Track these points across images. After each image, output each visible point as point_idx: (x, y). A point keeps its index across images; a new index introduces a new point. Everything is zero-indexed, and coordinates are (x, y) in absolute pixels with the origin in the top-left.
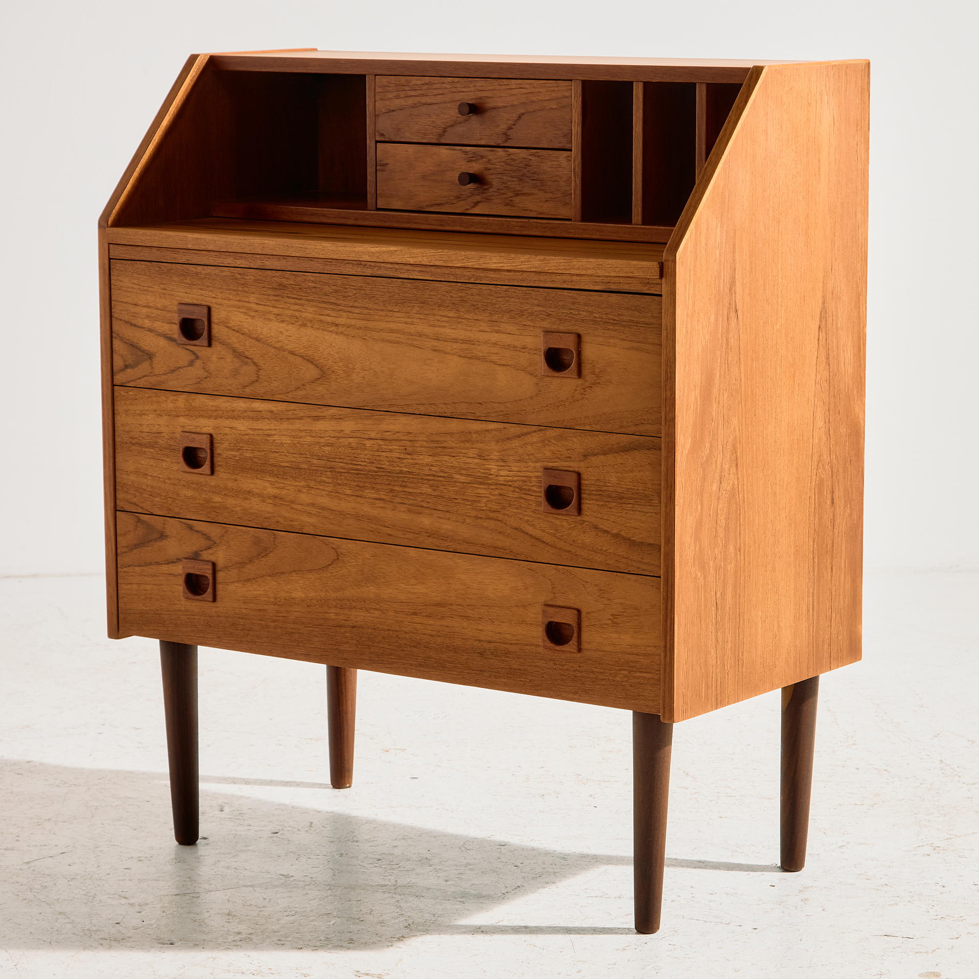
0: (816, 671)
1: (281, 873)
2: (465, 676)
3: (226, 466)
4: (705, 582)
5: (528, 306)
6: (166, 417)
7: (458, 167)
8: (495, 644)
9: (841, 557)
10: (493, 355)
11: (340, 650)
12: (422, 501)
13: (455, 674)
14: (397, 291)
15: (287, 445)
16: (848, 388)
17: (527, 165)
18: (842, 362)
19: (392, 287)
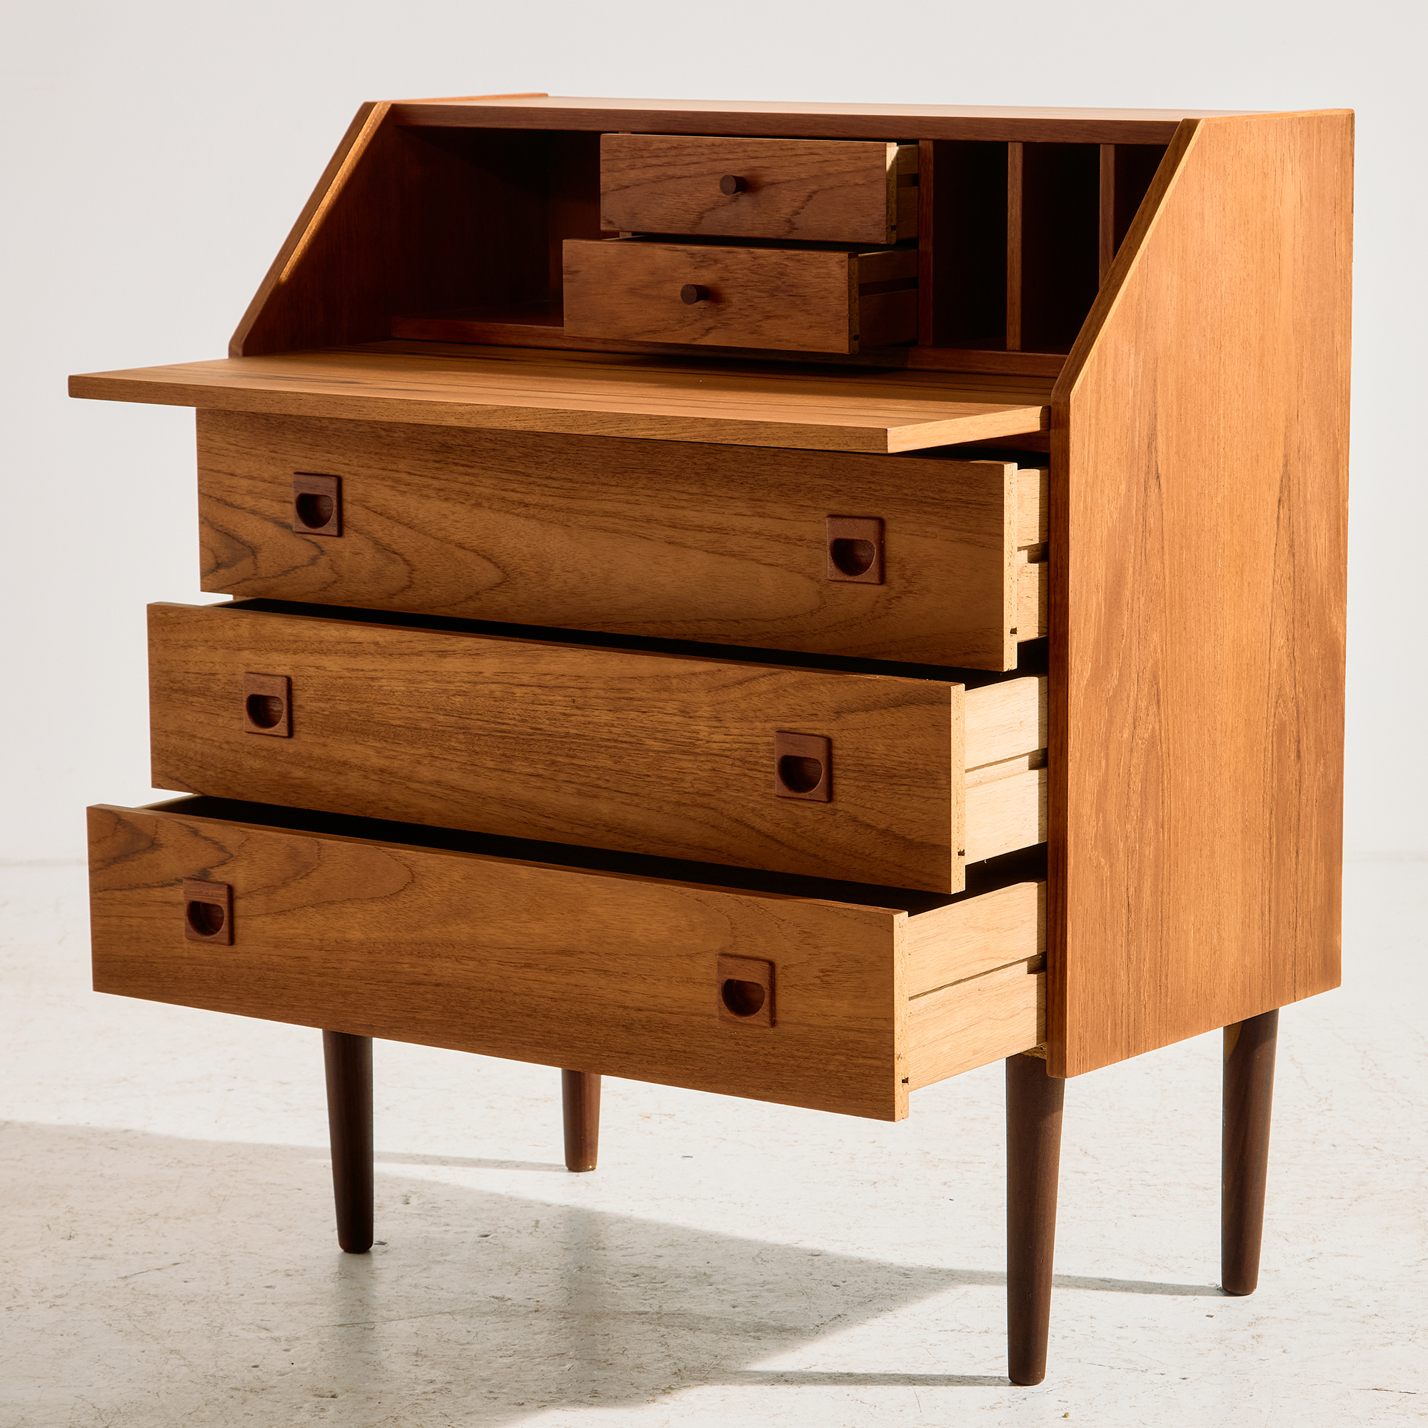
0: (1275, 1002)
1: (493, 1294)
2: (604, 1061)
3: (310, 724)
4: (1111, 872)
5: (807, 478)
6: (222, 651)
7: (681, 275)
8: (648, 1013)
9: (1311, 835)
10: (755, 550)
11: (418, 1020)
12: (599, 779)
13: (589, 1058)
15: (399, 693)
16: (1322, 589)
17: (782, 274)
18: (1313, 552)
19: (607, 449)
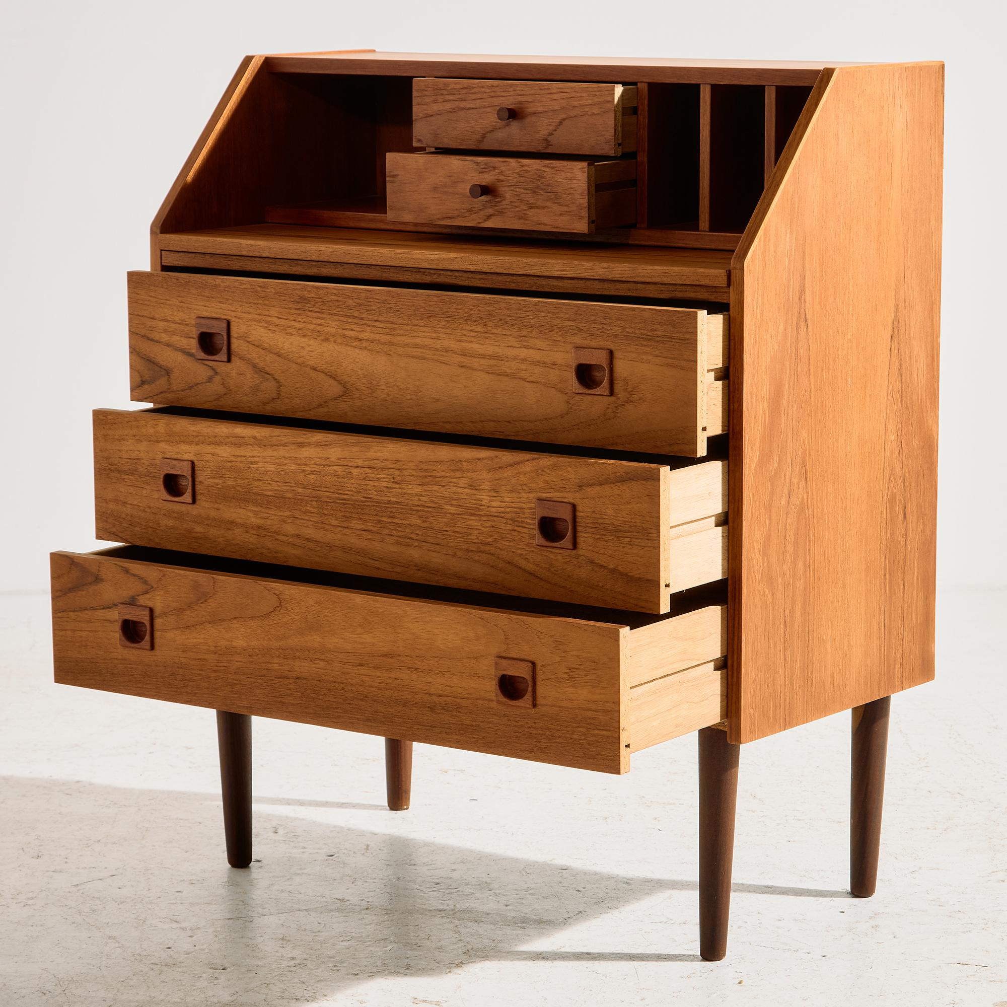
0: (888, 691)
1: (337, 896)
2: (415, 732)
3: (208, 494)
4: (773, 599)
5: (558, 321)
6: (146, 443)
7: (470, 178)
8: (446, 698)
9: (914, 573)
10: (522, 372)
11: (284, 703)
12: (411, 533)
13: (404, 730)
14: (423, 305)
15: (271, 473)
16: (921, 400)
17: (541, 177)
18: (915, 373)
19: (417, 300)
